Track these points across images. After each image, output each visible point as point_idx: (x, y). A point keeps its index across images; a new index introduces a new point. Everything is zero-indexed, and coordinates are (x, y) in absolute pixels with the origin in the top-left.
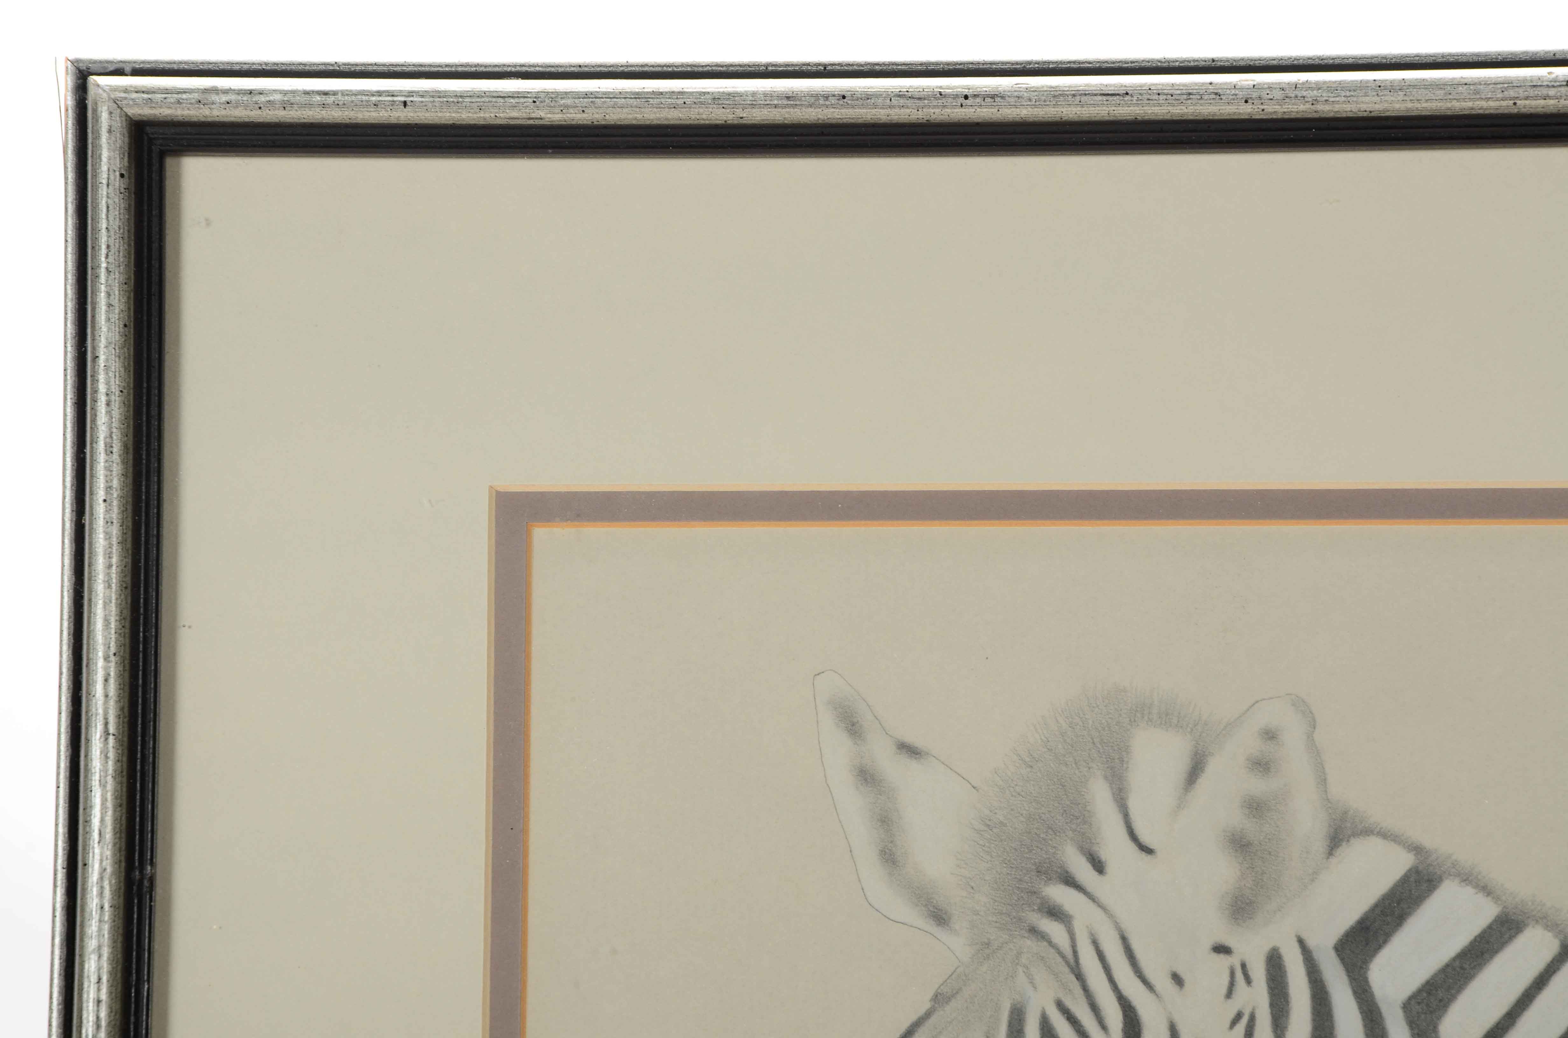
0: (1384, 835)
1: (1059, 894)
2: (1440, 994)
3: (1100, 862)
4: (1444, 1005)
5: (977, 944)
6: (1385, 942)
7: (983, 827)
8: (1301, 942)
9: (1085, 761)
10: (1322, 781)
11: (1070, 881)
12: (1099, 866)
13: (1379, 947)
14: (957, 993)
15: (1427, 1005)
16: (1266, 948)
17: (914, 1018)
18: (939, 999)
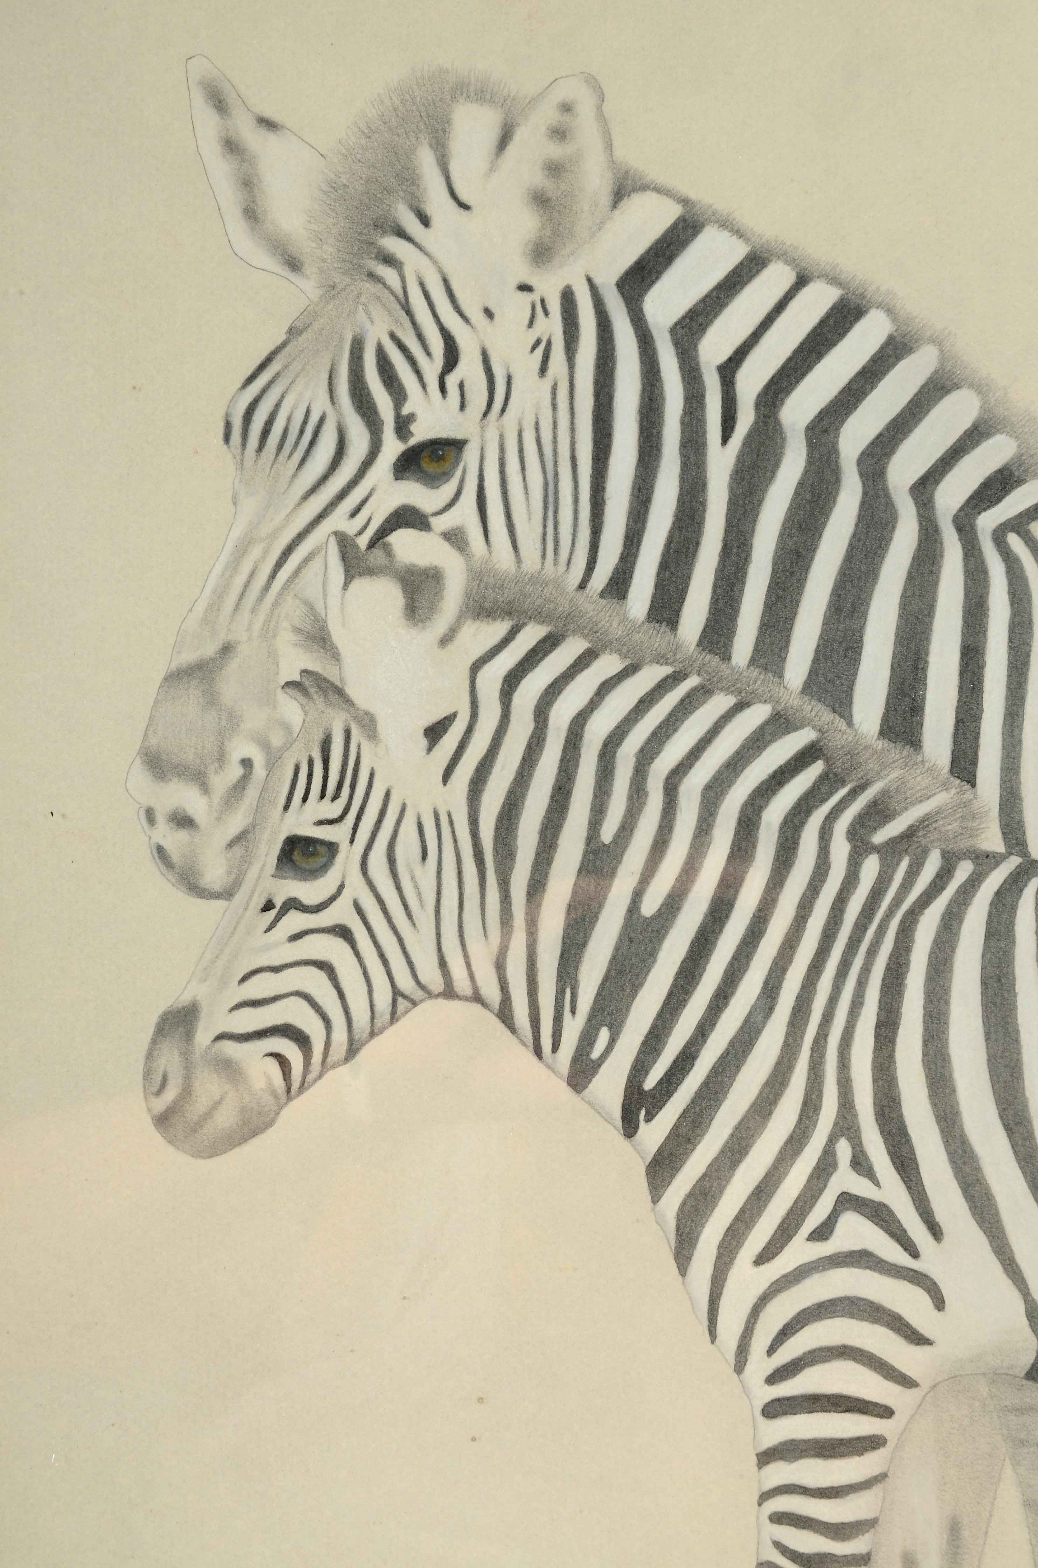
0: (658, 190)
1: (392, 244)
2: (701, 319)
3: (426, 217)
4: (703, 328)
5: (324, 286)
6: (657, 278)
7: (329, 189)
8: (589, 280)
9: (414, 132)
10: (609, 145)
11: (401, 233)
12: (425, 221)
13: (653, 283)
14: (308, 326)
15: (690, 328)
16: (561, 286)
17: (271, 347)
18: (293, 332)
